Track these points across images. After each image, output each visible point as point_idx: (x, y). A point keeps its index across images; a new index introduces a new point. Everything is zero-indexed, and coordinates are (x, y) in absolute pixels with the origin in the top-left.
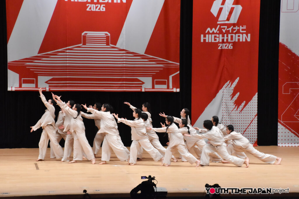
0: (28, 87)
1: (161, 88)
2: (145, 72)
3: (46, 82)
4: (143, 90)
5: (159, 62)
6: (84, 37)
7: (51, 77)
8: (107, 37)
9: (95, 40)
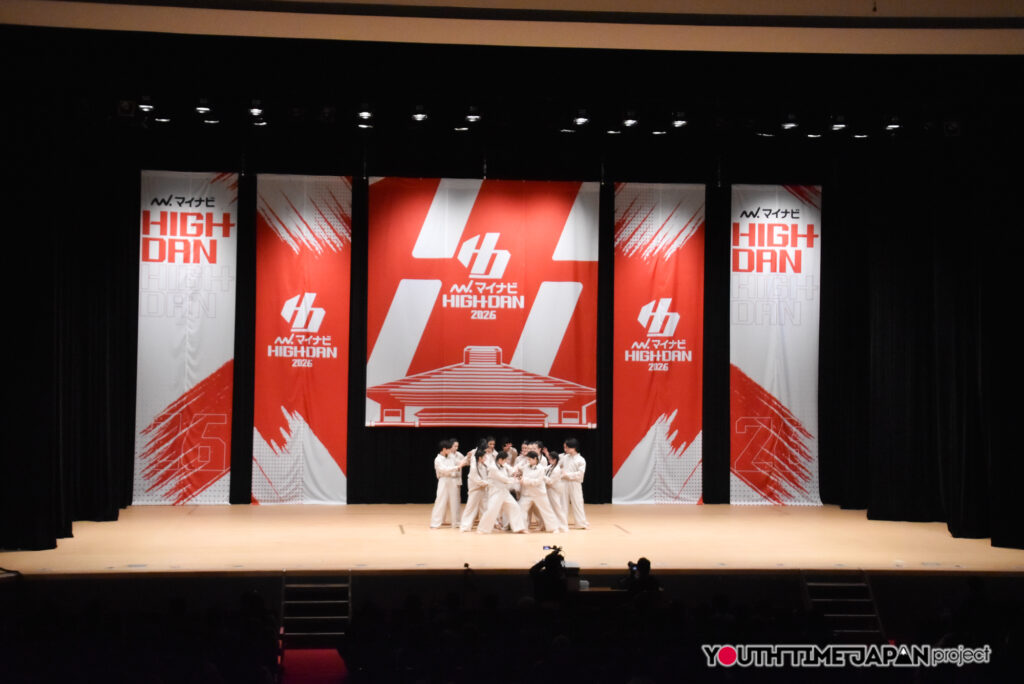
0: (392, 421)
1: (571, 423)
2: (548, 400)
3: (416, 415)
4: (546, 426)
5: (568, 387)
6: (468, 354)
7: (421, 408)
8: (498, 354)
9: (482, 358)
